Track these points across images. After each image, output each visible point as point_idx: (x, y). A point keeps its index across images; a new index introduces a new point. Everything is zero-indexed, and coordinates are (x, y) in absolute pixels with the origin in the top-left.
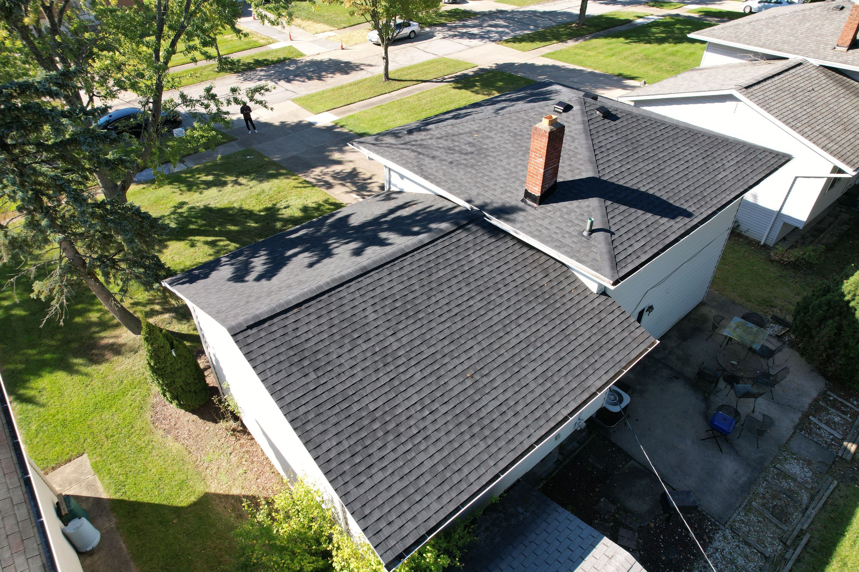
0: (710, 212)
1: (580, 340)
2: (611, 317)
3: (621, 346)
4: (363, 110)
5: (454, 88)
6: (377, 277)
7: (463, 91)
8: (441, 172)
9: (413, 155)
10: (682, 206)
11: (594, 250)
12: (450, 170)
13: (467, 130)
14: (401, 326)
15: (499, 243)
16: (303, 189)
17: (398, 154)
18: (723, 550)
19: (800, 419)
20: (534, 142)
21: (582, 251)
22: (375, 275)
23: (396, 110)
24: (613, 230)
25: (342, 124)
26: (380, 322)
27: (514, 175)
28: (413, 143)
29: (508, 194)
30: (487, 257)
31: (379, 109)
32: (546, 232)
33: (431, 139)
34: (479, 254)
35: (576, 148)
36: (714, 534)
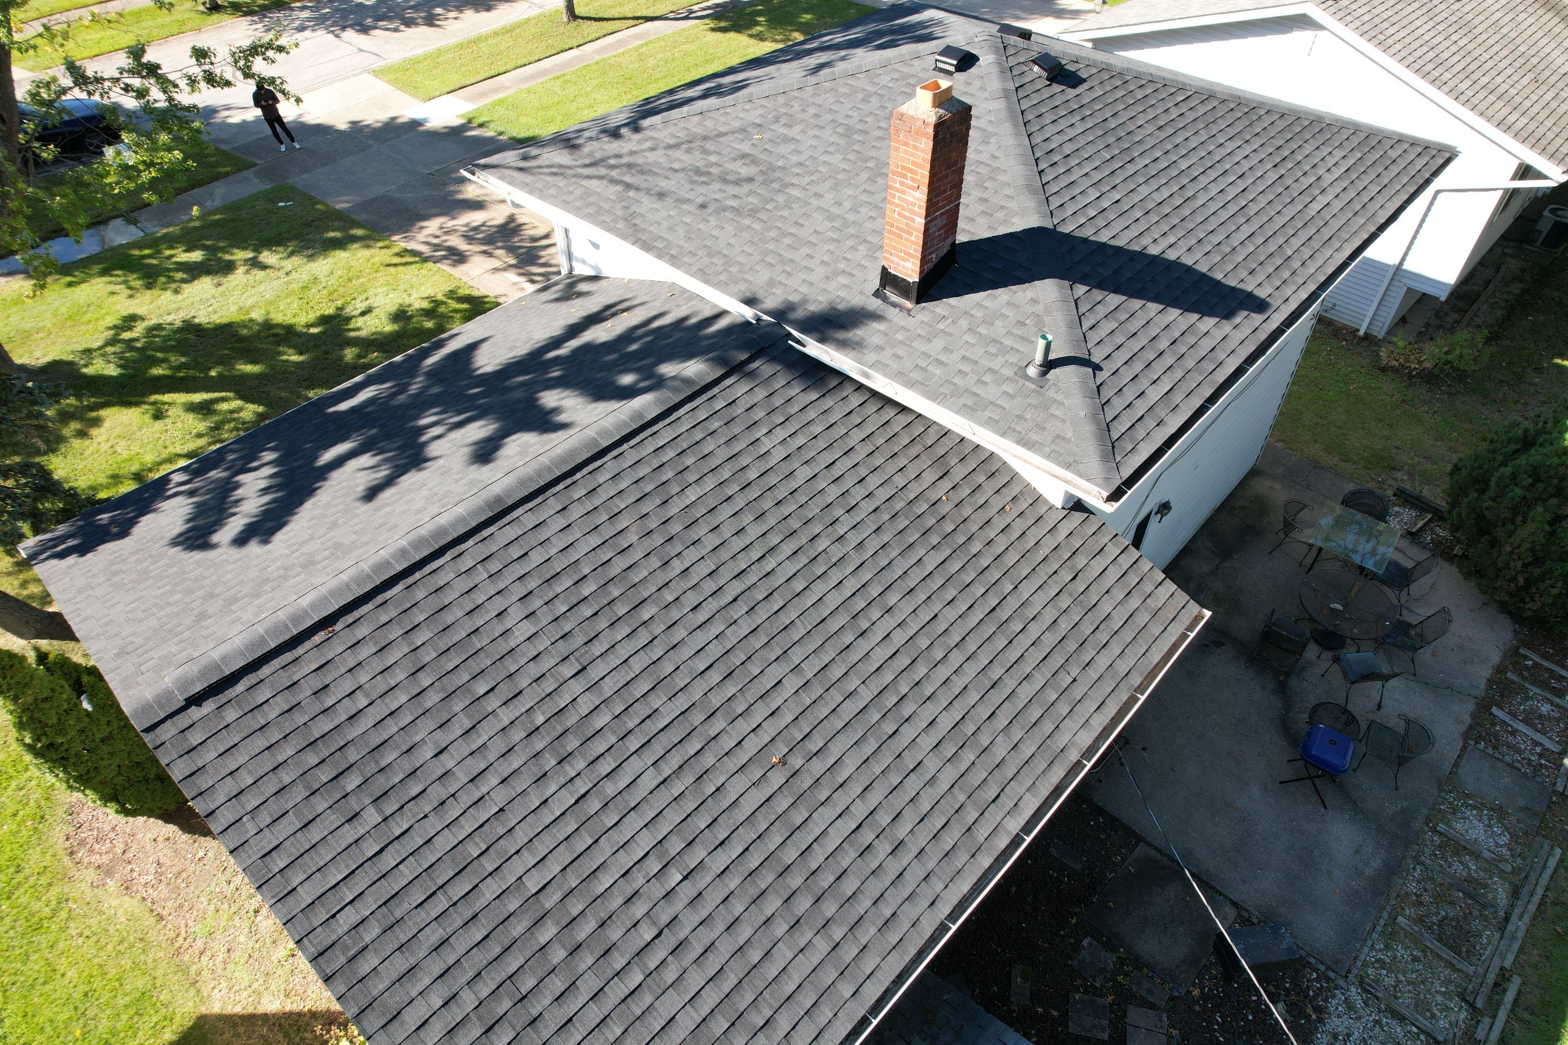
0: (1303, 295)
1: (1035, 630)
2: (1098, 565)
3: (1128, 635)
4: (524, 86)
5: (713, 30)
6: (530, 520)
7: (732, 35)
8: (681, 231)
9: (614, 190)
10: (1242, 286)
11: (1057, 413)
12: (701, 226)
13: (736, 124)
14: (598, 648)
15: (829, 402)
16: (401, 268)
17: (578, 192)
18: (1349, 1035)
19: (1474, 716)
20: (897, 149)
21: (1028, 416)
22: (526, 517)
23: (595, 82)
24: (1096, 358)
25: (481, 120)
26: (543, 643)
27: (851, 231)
28: (613, 162)
29: (842, 280)
30: (801, 440)
31: (558, 82)
32: (936, 370)
33: (653, 149)
34: (781, 434)
35: (994, 157)
36: (1326, 1000)
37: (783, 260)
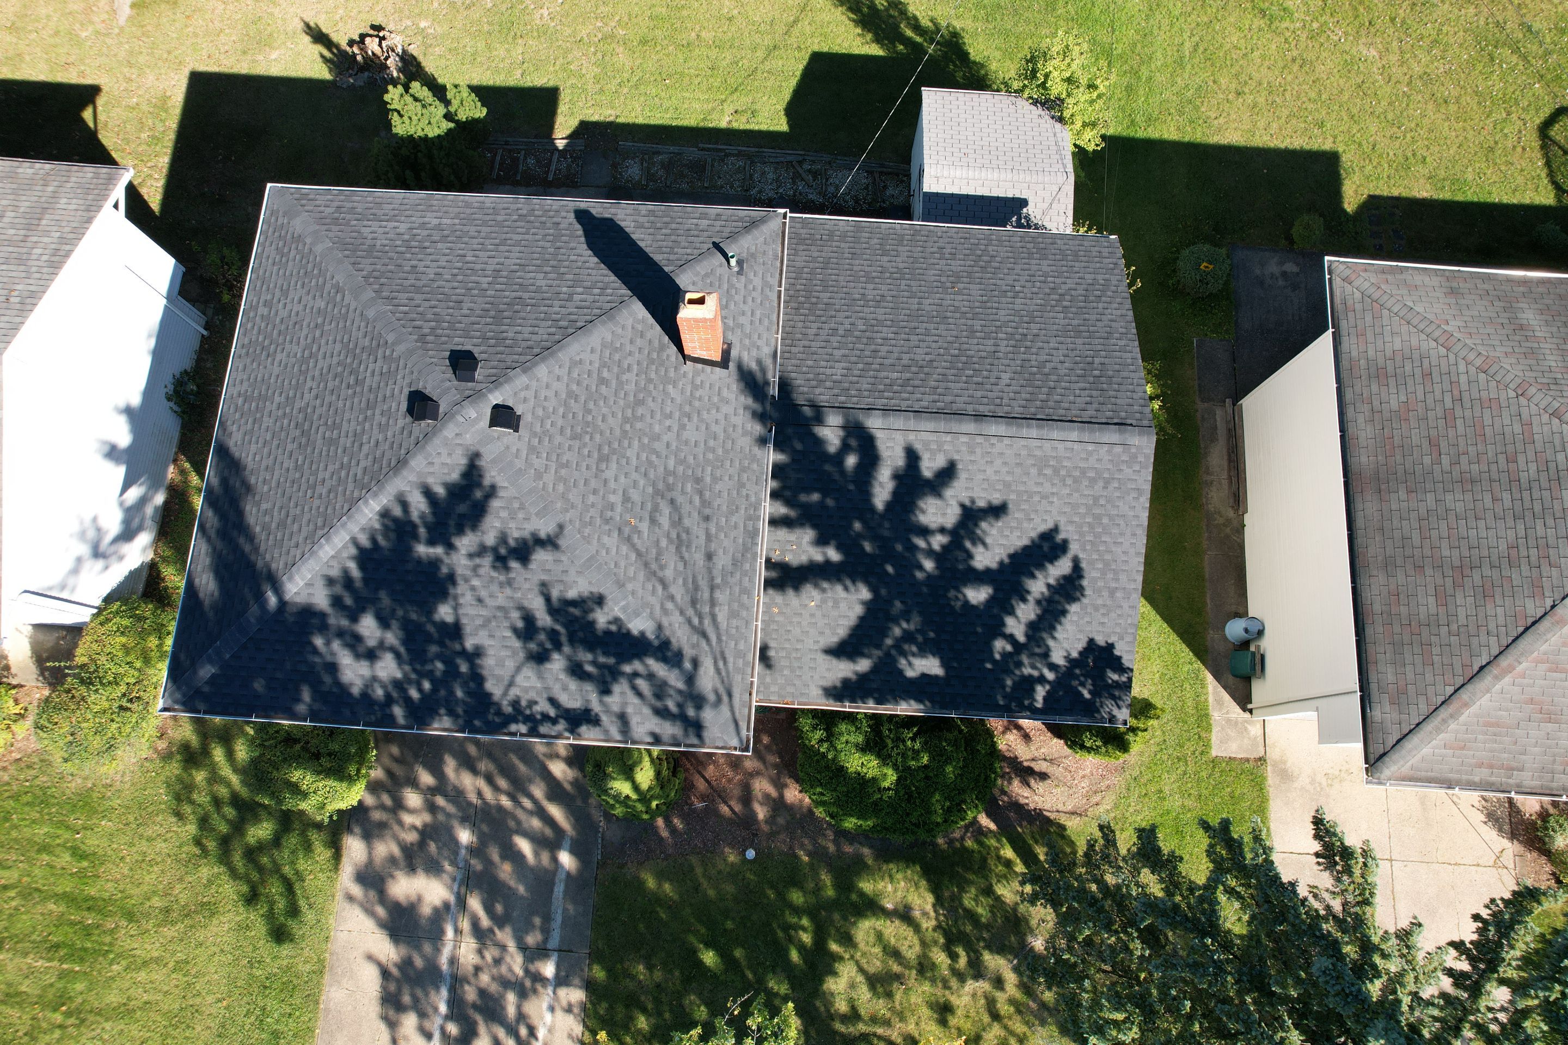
13: (624, 549)
29: (725, 393)
32: (758, 313)
37: (727, 437)
